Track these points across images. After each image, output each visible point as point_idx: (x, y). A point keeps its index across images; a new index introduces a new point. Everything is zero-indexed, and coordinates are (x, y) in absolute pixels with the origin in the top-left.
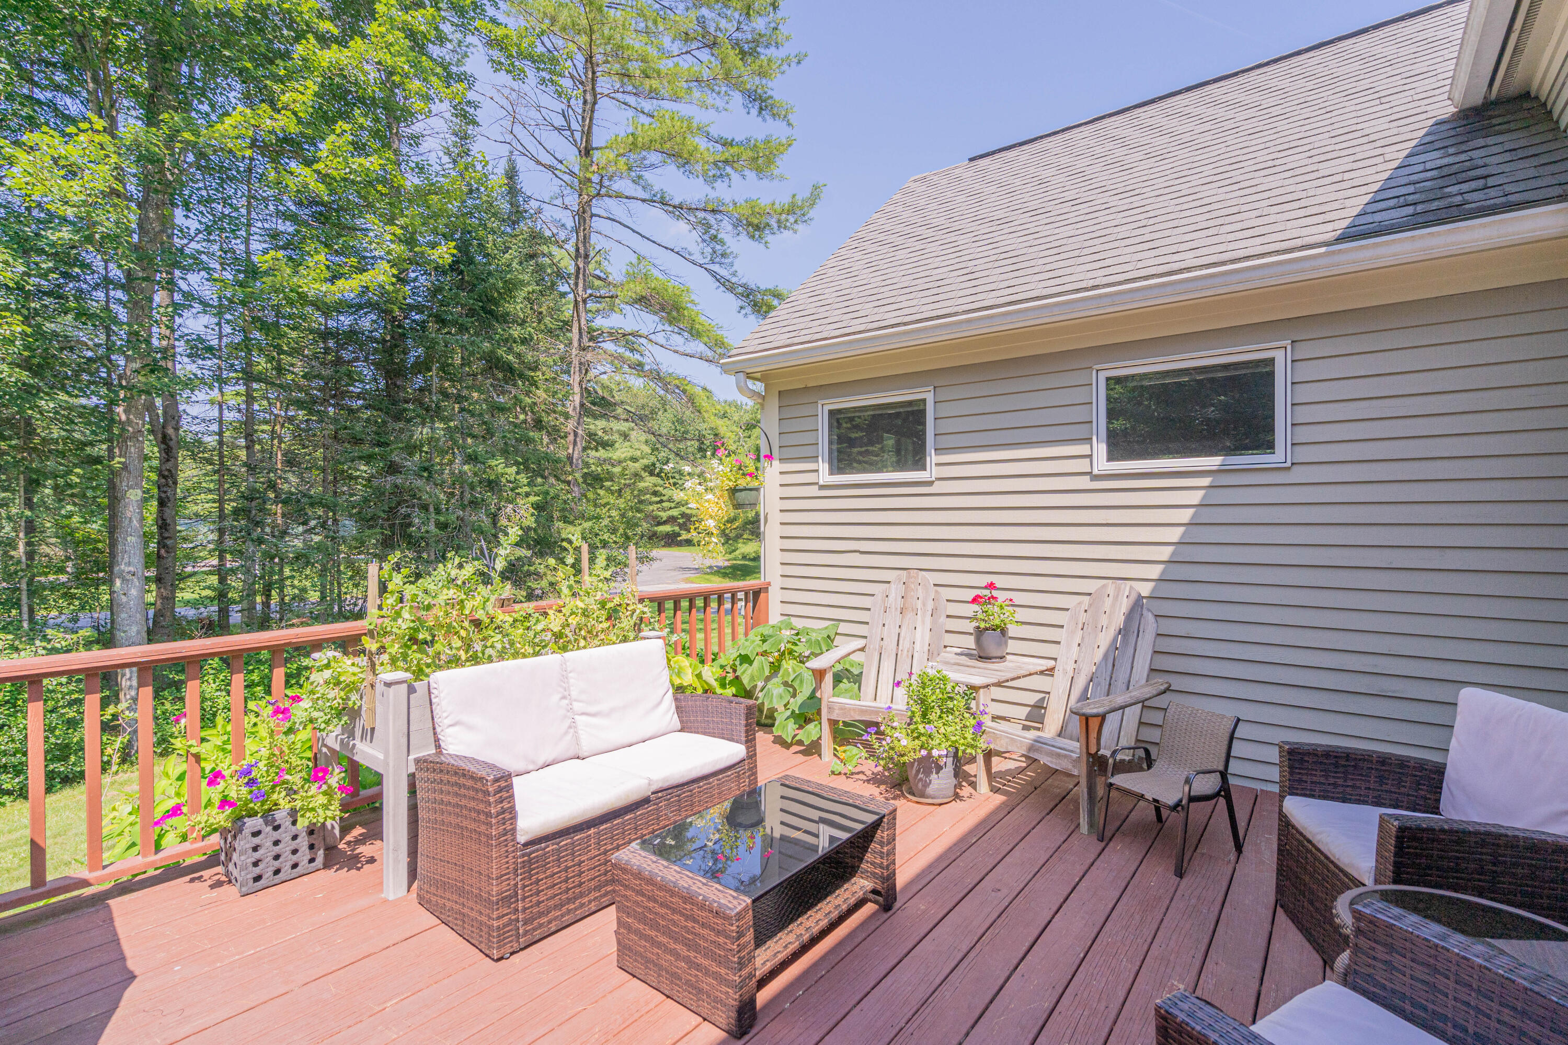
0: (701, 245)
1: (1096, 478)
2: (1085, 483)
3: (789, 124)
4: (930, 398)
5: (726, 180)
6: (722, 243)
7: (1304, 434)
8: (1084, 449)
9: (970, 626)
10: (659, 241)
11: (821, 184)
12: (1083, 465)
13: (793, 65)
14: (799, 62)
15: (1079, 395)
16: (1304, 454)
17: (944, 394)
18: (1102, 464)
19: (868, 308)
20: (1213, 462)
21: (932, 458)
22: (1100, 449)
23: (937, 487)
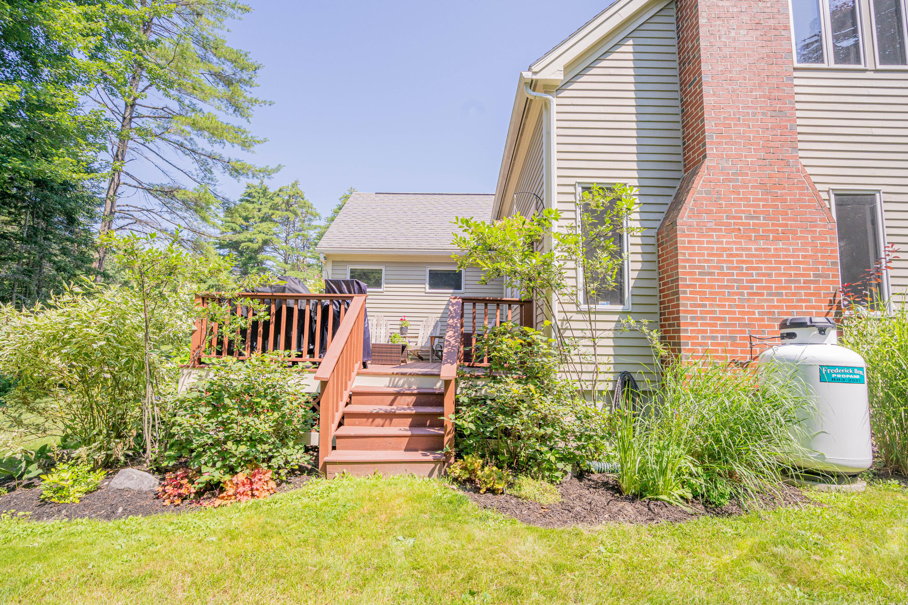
0: (198, 172)
1: (426, 293)
2: (423, 294)
3: (248, 121)
4: (383, 269)
5: (222, 145)
6: (211, 173)
7: (467, 286)
8: (423, 286)
9: (399, 327)
10: (174, 164)
11: (282, 164)
12: (423, 290)
13: (267, 105)
14: (270, 105)
15: (423, 273)
16: (467, 290)
17: (388, 269)
18: (428, 290)
19: (364, 241)
20: (452, 291)
21: (384, 285)
22: (427, 286)
23: (385, 293)
